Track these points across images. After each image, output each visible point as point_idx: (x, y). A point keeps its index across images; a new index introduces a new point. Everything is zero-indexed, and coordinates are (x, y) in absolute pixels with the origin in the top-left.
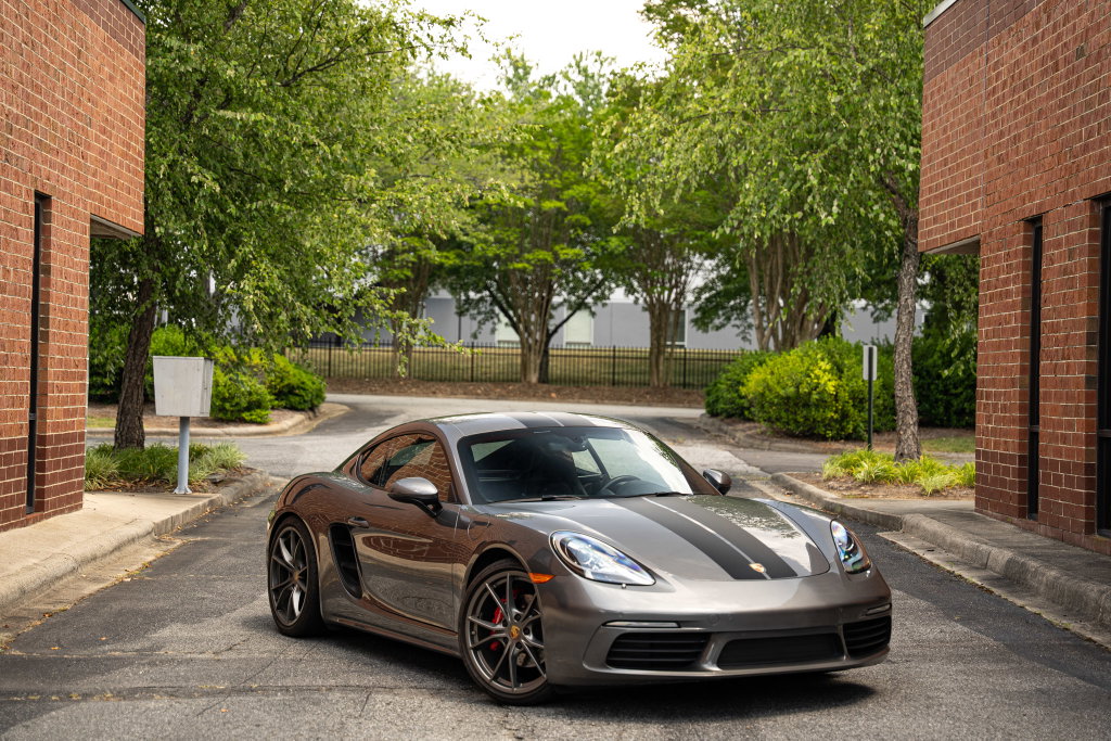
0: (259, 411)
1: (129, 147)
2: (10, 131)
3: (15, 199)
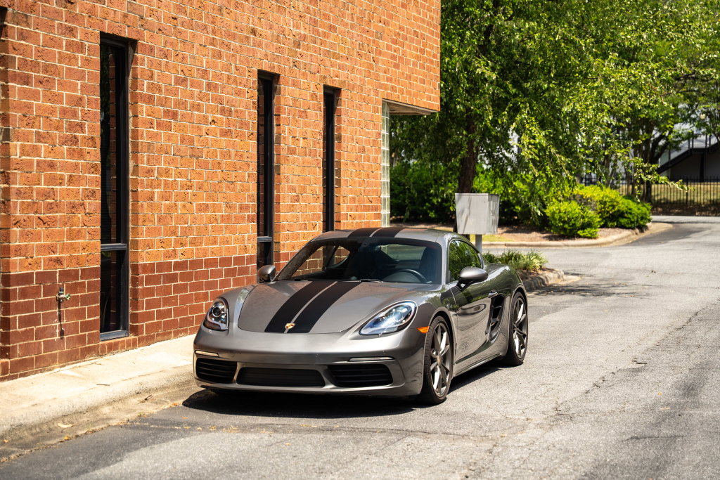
0: (589, 229)
1: (422, 51)
2: (299, 46)
3: (304, 92)
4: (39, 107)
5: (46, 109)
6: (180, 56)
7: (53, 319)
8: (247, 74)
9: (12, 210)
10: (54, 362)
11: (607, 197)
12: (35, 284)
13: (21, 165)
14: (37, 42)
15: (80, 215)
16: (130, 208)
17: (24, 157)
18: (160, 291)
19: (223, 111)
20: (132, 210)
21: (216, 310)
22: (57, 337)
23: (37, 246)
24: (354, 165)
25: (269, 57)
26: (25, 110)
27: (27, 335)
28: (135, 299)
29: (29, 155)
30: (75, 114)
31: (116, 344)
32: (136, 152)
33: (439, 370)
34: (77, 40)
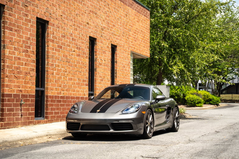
0: (200, 104)
1: (144, 37)
2: (103, 30)
3: (104, 45)
4: (15, 39)
5: (18, 40)
6: (63, 28)
7: (19, 110)
8: (85, 37)
9: (5, 72)
10: (19, 125)
11: (206, 94)
12: (13, 98)
13: (8, 57)
14: (15, 17)
15: (28, 77)
16: (46, 76)
17: (10, 55)
18: (55, 105)
19: (77, 48)
20: (46, 77)
21: (74, 107)
22: (20, 117)
23: (14, 85)
24: (121, 71)
25: (93, 33)
26: (11, 39)
27: (10, 115)
28: (47, 107)
29: (11, 54)
30: (27, 43)
31: (40, 121)
32: (48, 58)
33: (149, 127)
34: (29, 18)
